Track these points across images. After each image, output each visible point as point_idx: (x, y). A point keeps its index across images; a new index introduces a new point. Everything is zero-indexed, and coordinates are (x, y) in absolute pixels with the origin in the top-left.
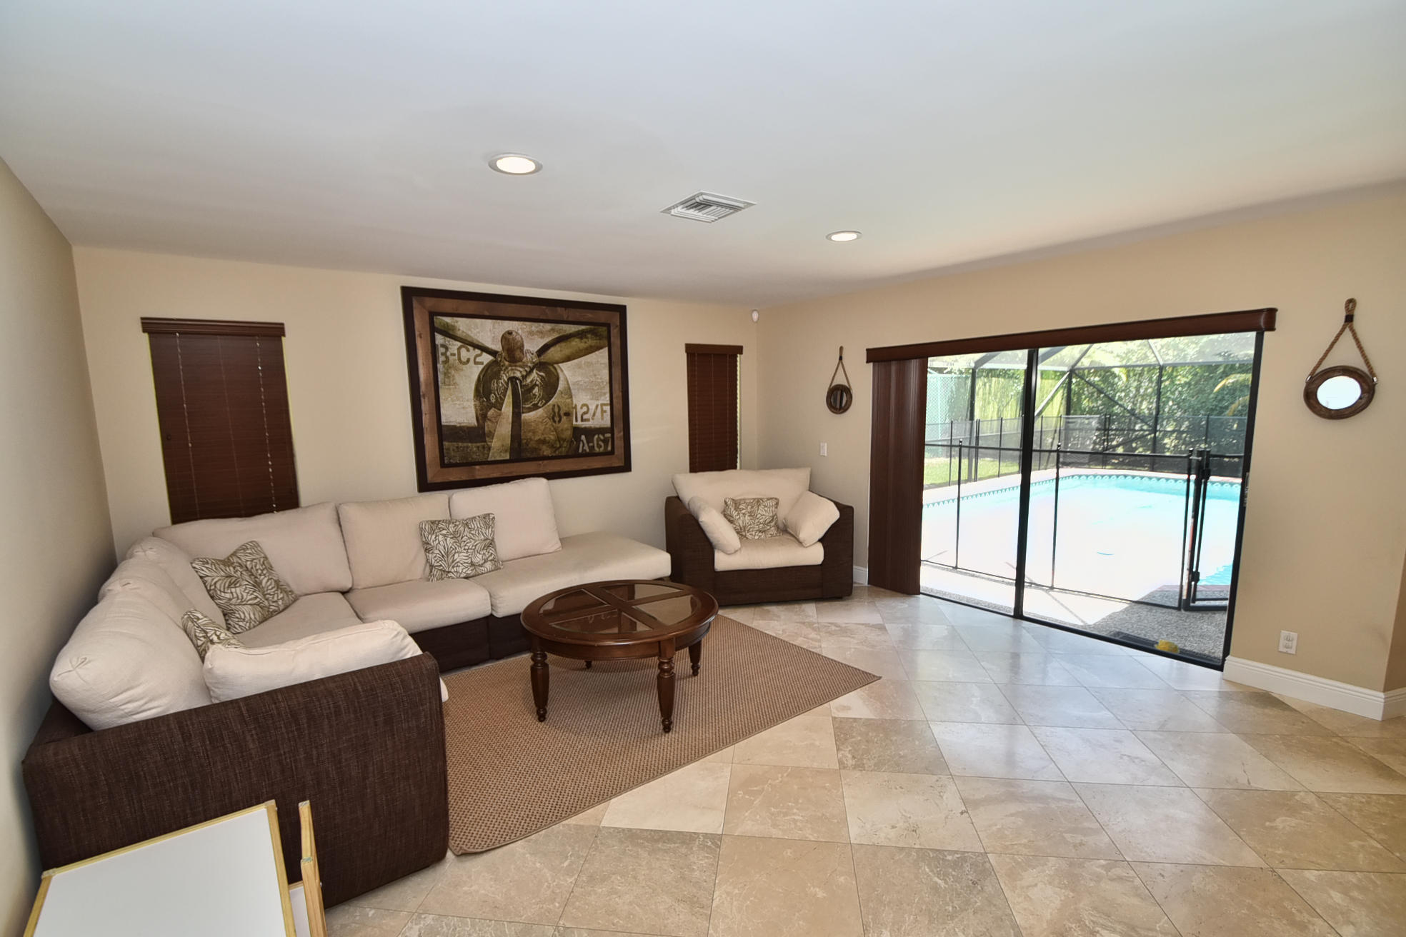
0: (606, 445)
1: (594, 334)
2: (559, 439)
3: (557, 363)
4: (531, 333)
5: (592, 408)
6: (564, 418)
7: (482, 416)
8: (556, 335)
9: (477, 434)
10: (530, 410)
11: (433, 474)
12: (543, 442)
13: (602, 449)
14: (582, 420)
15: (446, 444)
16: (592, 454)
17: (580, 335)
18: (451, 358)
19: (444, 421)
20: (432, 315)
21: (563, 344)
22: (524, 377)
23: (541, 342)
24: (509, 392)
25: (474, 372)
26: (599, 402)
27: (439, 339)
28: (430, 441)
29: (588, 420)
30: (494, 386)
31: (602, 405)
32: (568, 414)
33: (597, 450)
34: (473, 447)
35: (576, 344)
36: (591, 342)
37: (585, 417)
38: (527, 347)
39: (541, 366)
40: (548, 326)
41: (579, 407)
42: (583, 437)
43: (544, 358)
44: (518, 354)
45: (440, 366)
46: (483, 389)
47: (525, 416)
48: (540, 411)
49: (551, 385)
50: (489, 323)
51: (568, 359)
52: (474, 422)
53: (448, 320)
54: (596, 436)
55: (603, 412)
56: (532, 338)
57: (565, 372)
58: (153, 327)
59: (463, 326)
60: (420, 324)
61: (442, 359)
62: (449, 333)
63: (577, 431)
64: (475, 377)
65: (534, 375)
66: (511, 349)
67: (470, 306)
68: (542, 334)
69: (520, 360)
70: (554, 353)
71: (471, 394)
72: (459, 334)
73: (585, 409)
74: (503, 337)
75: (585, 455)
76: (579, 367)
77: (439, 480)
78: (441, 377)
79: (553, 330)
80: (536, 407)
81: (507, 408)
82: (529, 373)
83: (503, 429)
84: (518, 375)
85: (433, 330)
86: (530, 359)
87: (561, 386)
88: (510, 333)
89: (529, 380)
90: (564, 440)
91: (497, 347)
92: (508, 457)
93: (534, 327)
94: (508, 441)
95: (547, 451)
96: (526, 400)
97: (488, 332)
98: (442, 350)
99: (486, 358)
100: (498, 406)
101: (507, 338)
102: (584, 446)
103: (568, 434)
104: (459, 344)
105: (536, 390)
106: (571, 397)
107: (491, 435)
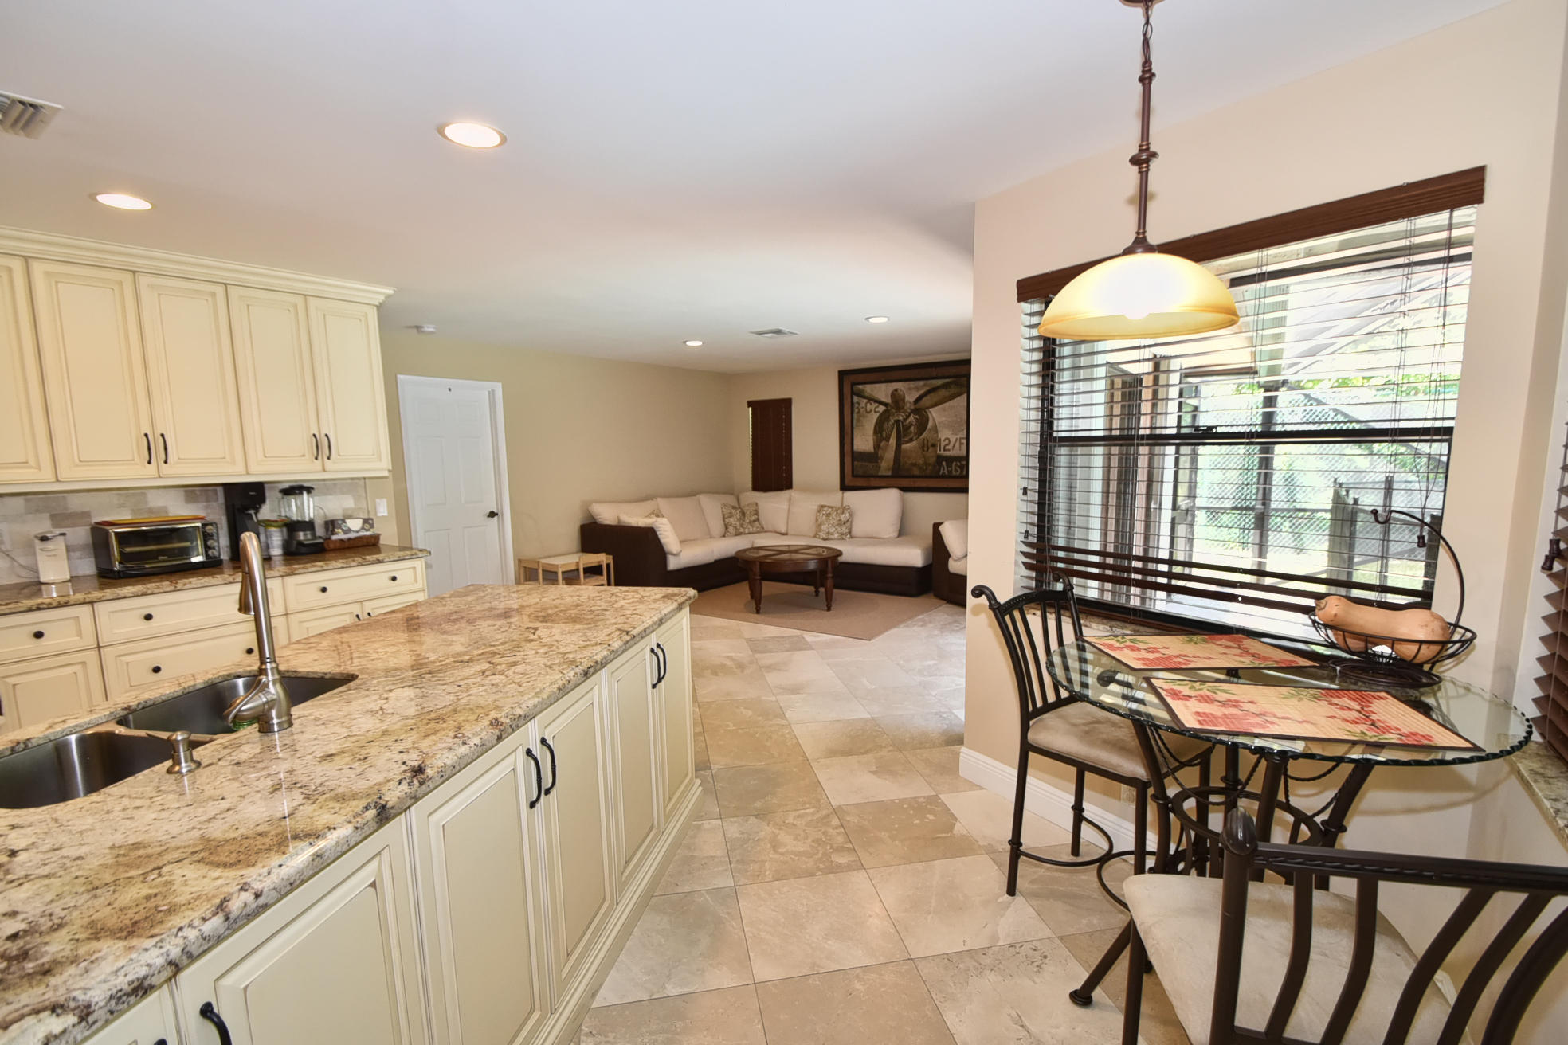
0: (962, 471)
1: (957, 384)
2: (926, 463)
3: (928, 408)
4: (910, 389)
5: (953, 440)
6: (931, 449)
7: (877, 446)
8: (927, 388)
9: (873, 457)
10: (907, 442)
11: (848, 481)
12: (914, 465)
13: (958, 473)
14: (945, 450)
15: (856, 463)
16: (950, 477)
17: (945, 386)
18: (862, 410)
19: (855, 448)
20: (853, 384)
21: (932, 394)
22: (905, 420)
23: (916, 395)
24: (895, 431)
25: (874, 417)
26: (958, 437)
27: (856, 399)
28: (848, 460)
29: (949, 450)
30: (885, 426)
31: (961, 439)
32: (934, 446)
33: (954, 473)
34: (870, 465)
35: (943, 393)
36: (953, 390)
37: (947, 448)
38: (907, 398)
39: (916, 411)
40: (921, 383)
41: (942, 439)
42: (944, 463)
43: (918, 406)
44: (901, 404)
45: (855, 416)
46: (879, 429)
47: (904, 446)
48: (914, 443)
49: (922, 424)
50: (883, 386)
51: (936, 405)
52: (872, 450)
53: (861, 387)
54: (954, 463)
55: (961, 444)
56: (910, 392)
57: (934, 415)
58: (750, 404)
59: (869, 389)
60: (847, 390)
61: (856, 410)
62: (861, 395)
63: (940, 458)
64: (874, 421)
65: (912, 417)
66: (897, 400)
67: (873, 376)
68: (917, 389)
69: (903, 408)
70: (926, 401)
71: (871, 432)
72: (866, 394)
73: (947, 441)
74: (892, 394)
75: (943, 477)
76: (944, 410)
77: (851, 484)
78: (855, 421)
79: (925, 385)
80: (911, 440)
81: (893, 441)
82: (908, 417)
83: (889, 455)
84: (901, 418)
85: (853, 393)
86: (909, 406)
87: (930, 424)
88: (896, 390)
89: (908, 421)
90: (930, 464)
91: (888, 400)
92: (890, 473)
93: (912, 384)
94: (892, 463)
95: (916, 472)
96: (905, 436)
97: (882, 392)
98: (856, 405)
99: (882, 408)
100: (887, 439)
101: (894, 394)
102: (944, 470)
103: (933, 460)
104: (865, 401)
105: (912, 429)
106: (937, 432)
107: (881, 458)
